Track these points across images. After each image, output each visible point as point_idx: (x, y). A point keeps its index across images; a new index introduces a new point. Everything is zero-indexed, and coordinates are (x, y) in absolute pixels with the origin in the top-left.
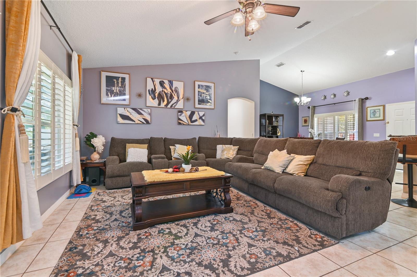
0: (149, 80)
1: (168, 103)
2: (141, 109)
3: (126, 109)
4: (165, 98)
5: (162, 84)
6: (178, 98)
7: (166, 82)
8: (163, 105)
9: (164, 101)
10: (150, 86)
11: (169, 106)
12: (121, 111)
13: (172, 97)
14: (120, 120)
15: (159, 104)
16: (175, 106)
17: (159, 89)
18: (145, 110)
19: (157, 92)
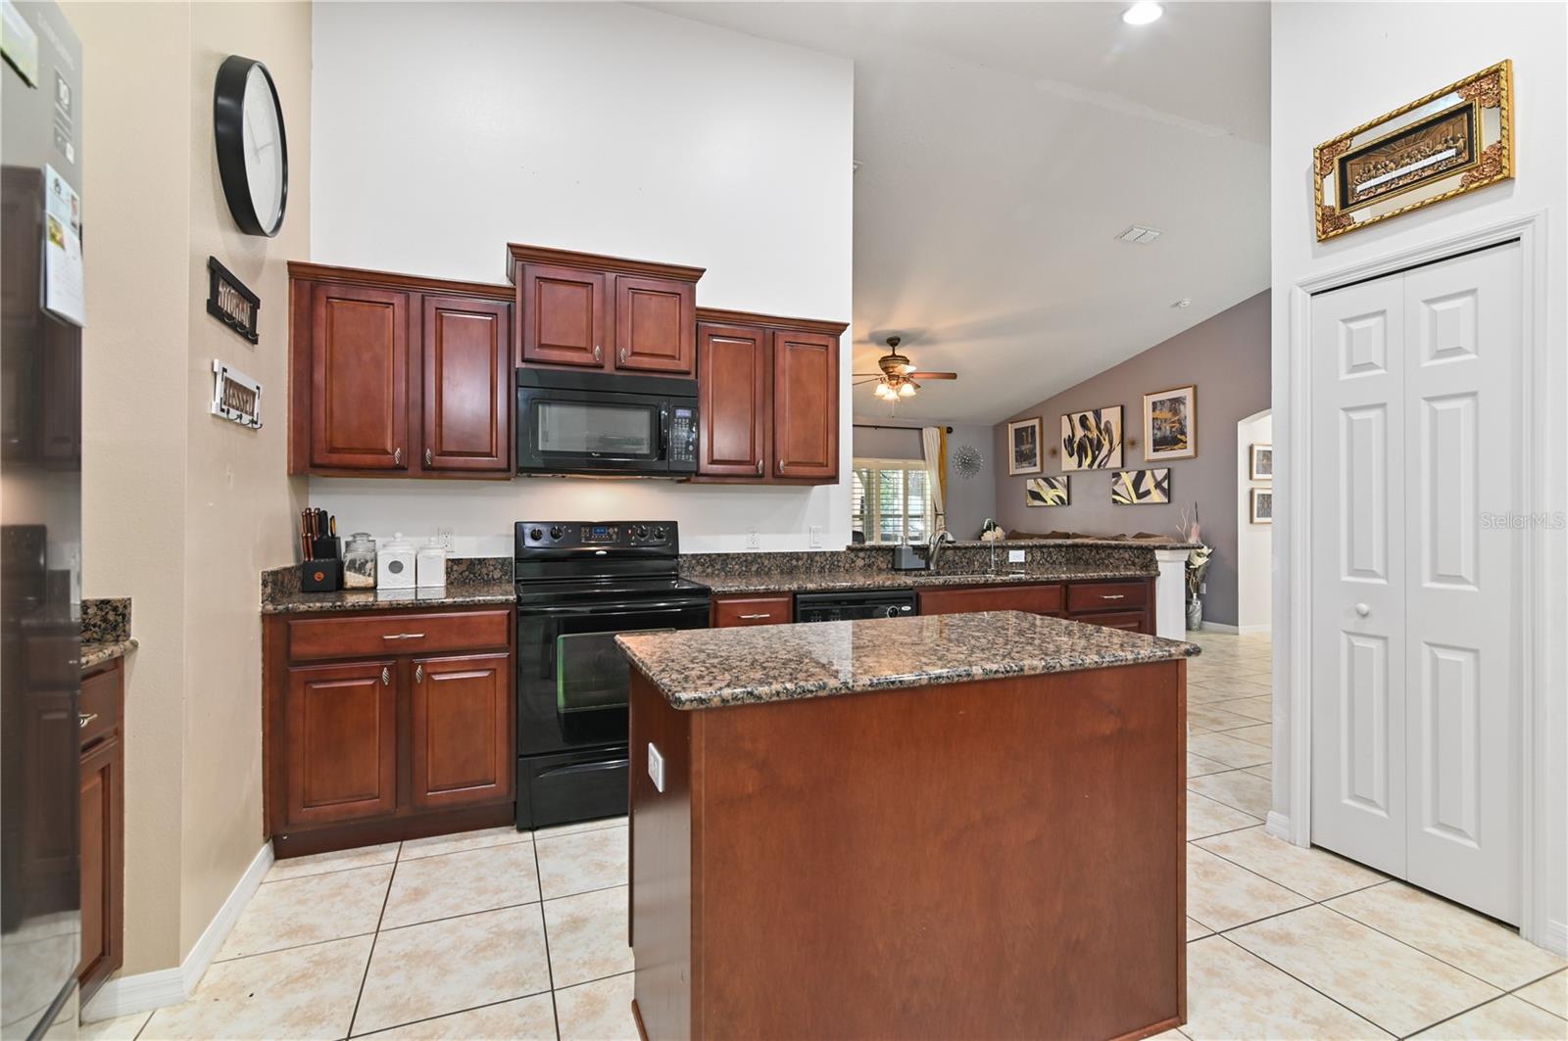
0: (1065, 419)
1: (1093, 462)
2: (1054, 479)
3: (1036, 481)
4: (1089, 449)
5: (1083, 421)
6: (1111, 443)
7: (1090, 415)
8: (1087, 462)
9: (1086, 457)
10: (1066, 432)
11: (1095, 466)
12: (1031, 485)
13: (1100, 446)
14: (1029, 500)
15: (1080, 465)
16: (1106, 464)
17: (1080, 433)
18: (1059, 478)
19: (1077, 439)
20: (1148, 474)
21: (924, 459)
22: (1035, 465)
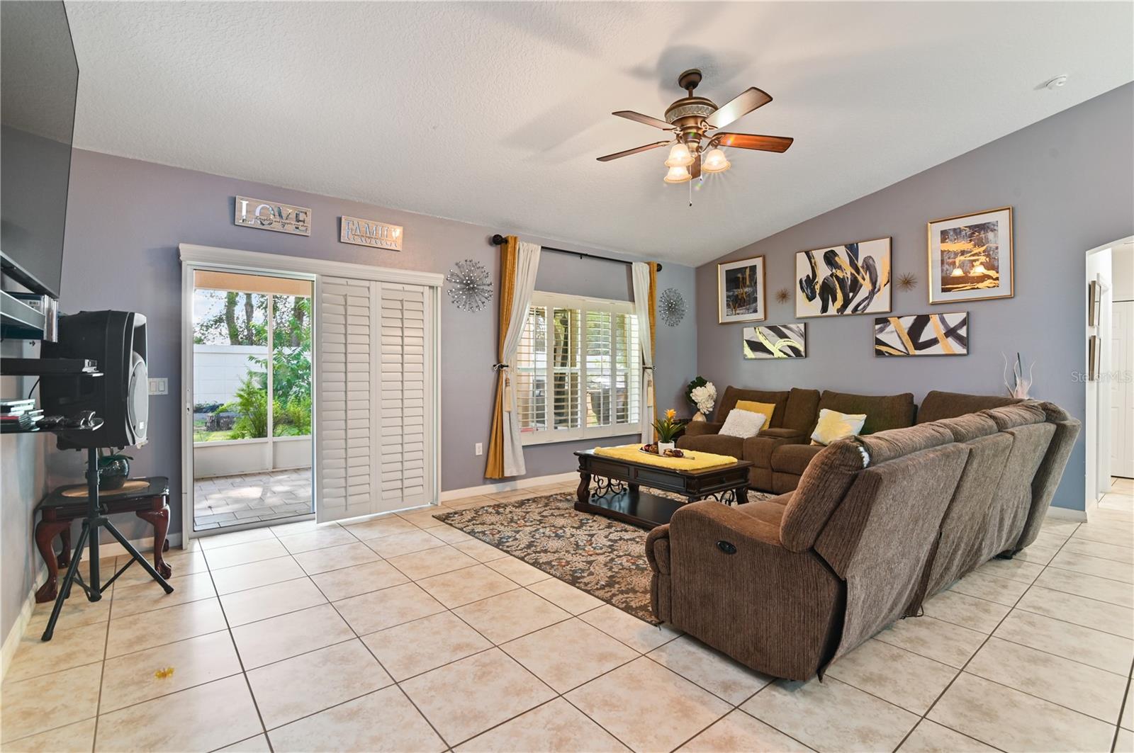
0: (802, 257)
1: (847, 302)
2: (785, 327)
3: (757, 330)
4: (839, 291)
5: (830, 259)
6: (874, 283)
7: (842, 252)
8: (833, 309)
9: (834, 300)
10: (803, 270)
11: (849, 311)
12: (749, 333)
13: (855, 286)
14: (748, 352)
15: (825, 309)
16: (865, 308)
17: (824, 272)
18: (793, 326)
19: (820, 280)
20: (935, 319)
21: (632, 300)
22: (756, 311)
